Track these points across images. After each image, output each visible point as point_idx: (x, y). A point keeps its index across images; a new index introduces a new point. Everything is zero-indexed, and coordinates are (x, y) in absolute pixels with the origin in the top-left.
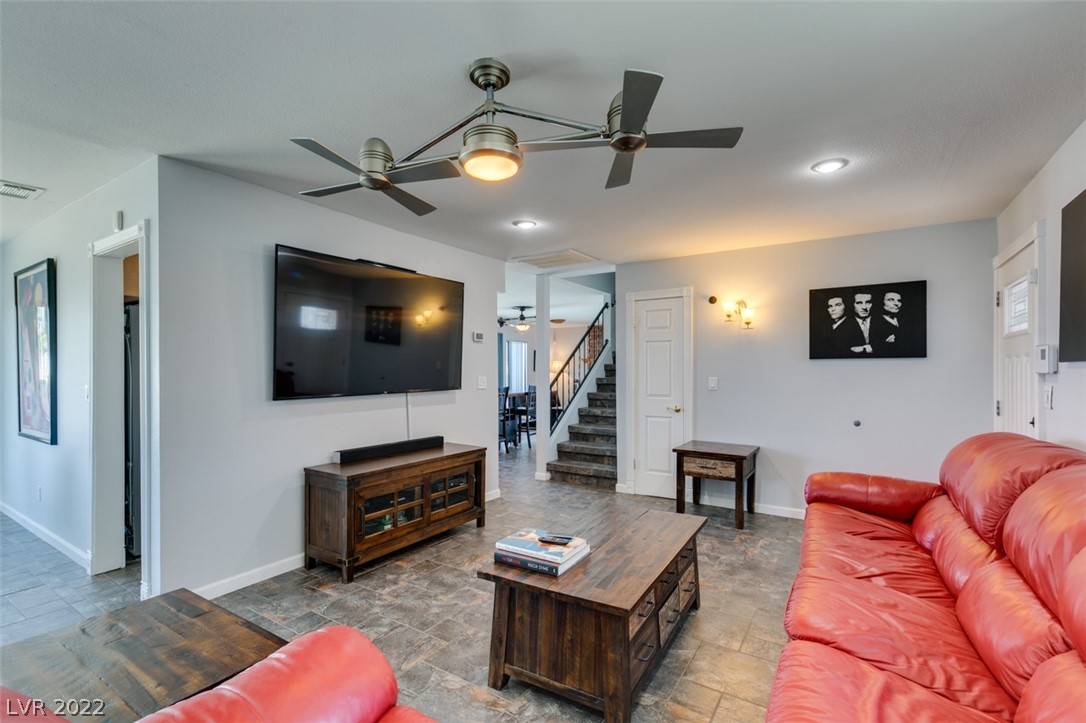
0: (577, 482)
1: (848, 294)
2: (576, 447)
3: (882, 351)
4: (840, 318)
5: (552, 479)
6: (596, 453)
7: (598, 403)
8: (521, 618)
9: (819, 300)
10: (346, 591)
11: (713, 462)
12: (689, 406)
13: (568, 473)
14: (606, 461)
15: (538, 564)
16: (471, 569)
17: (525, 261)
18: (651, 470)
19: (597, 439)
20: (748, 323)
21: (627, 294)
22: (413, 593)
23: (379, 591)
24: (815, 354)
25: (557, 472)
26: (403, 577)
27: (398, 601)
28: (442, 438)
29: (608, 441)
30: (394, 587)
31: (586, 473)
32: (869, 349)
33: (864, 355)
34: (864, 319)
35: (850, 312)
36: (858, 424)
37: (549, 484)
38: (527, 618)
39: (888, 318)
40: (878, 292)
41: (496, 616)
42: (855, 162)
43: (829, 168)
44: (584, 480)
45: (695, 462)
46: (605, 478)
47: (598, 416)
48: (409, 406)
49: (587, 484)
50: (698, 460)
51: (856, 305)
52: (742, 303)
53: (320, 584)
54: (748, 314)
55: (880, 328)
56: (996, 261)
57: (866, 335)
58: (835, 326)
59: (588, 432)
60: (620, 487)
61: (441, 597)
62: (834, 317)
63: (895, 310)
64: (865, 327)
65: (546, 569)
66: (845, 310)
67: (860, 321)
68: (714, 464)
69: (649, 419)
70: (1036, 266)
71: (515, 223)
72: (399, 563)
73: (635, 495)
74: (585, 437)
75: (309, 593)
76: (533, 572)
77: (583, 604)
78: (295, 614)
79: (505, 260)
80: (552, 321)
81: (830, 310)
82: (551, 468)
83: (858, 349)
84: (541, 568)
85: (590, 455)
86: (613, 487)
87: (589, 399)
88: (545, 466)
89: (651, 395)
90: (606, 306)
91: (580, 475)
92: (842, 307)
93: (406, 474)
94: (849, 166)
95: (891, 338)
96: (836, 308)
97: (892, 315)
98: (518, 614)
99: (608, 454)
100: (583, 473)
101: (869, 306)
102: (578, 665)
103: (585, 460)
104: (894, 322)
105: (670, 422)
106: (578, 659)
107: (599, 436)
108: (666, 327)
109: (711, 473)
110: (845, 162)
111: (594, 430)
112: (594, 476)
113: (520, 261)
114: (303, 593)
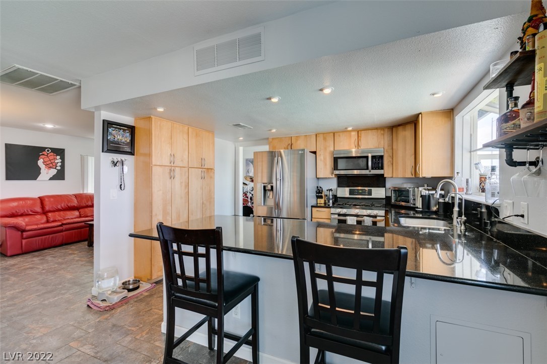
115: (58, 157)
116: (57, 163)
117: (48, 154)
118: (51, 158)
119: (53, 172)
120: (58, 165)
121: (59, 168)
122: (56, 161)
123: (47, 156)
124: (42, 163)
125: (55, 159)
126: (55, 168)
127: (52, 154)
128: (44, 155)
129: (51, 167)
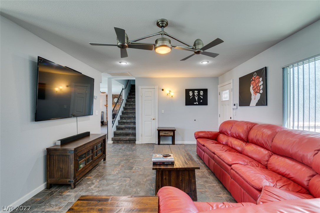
0: (122, 142)
1: (193, 90)
2: (120, 132)
3: (200, 104)
4: (192, 96)
5: (114, 143)
6: (127, 133)
7: (124, 118)
8: (165, 179)
9: (187, 91)
10: (76, 192)
11: (167, 132)
12: (157, 118)
13: (119, 140)
14: (130, 135)
15: (168, 162)
16: (115, 173)
17: (109, 73)
18: (146, 136)
19: (126, 129)
20: (172, 96)
21: (139, 86)
22: (103, 185)
23: (90, 188)
24: (187, 104)
25: (115, 140)
26: (94, 181)
27: (101, 189)
28: (89, 132)
29: (129, 129)
30: (94, 185)
31: (126, 139)
32: (197, 103)
33: (196, 105)
34: (196, 96)
35: (194, 95)
36: (195, 120)
37: (112, 145)
38: (167, 178)
39: (201, 96)
40: (199, 90)
41: (157, 180)
42: (210, 62)
43: (205, 63)
44: (125, 142)
45: (163, 132)
46: (132, 140)
47: (125, 122)
48: (78, 122)
49: (126, 143)
50: (164, 132)
51: (195, 93)
52: (170, 91)
53: (62, 192)
54: (172, 94)
55: (199, 99)
56: (219, 86)
57: (197, 100)
58: (191, 98)
59: (123, 127)
60: (137, 142)
61: (114, 184)
62: (190, 96)
63: (202, 95)
64: (197, 98)
65: (171, 163)
66: (193, 94)
67: (196, 97)
68: (168, 132)
69: (146, 122)
70: (232, 88)
71: (120, 62)
72: (87, 177)
73: (142, 144)
74: (122, 129)
75: (60, 197)
76: (167, 165)
77: (187, 169)
78: (63, 205)
79: (102, 72)
80: (102, 93)
81: (190, 94)
82: (113, 140)
83: (195, 103)
84: (169, 163)
85: (125, 134)
86: (135, 143)
87: (120, 117)
88: (111, 139)
89: (146, 115)
90: (123, 89)
91: (123, 140)
92: (192, 93)
93: (89, 146)
94: (209, 63)
95: (201, 101)
96: (191, 94)
97: (202, 96)
98: (164, 177)
99: (131, 133)
100: (125, 140)
101: (197, 94)
102: (184, 186)
103: (123, 136)
104: (202, 97)
105: (152, 123)
106: (183, 184)
107: (126, 128)
108: (150, 96)
109: (167, 135)
110: (208, 62)
111: (125, 126)
112: (128, 140)
113: (108, 73)
114: (57, 197)
115: (261, 79)
116: (261, 86)
117: (255, 78)
118: (257, 81)
119: (258, 96)
120: (261, 89)
121: (261, 92)
122: (260, 84)
123: (254, 80)
124: (252, 89)
125: (259, 82)
126: (259, 93)
127: (257, 77)
128: (253, 80)
129: (257, 92)
